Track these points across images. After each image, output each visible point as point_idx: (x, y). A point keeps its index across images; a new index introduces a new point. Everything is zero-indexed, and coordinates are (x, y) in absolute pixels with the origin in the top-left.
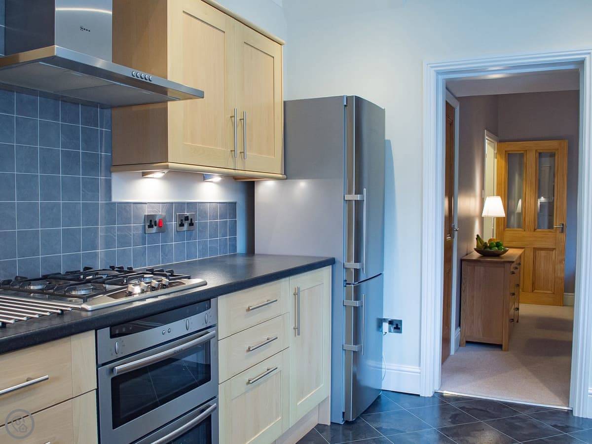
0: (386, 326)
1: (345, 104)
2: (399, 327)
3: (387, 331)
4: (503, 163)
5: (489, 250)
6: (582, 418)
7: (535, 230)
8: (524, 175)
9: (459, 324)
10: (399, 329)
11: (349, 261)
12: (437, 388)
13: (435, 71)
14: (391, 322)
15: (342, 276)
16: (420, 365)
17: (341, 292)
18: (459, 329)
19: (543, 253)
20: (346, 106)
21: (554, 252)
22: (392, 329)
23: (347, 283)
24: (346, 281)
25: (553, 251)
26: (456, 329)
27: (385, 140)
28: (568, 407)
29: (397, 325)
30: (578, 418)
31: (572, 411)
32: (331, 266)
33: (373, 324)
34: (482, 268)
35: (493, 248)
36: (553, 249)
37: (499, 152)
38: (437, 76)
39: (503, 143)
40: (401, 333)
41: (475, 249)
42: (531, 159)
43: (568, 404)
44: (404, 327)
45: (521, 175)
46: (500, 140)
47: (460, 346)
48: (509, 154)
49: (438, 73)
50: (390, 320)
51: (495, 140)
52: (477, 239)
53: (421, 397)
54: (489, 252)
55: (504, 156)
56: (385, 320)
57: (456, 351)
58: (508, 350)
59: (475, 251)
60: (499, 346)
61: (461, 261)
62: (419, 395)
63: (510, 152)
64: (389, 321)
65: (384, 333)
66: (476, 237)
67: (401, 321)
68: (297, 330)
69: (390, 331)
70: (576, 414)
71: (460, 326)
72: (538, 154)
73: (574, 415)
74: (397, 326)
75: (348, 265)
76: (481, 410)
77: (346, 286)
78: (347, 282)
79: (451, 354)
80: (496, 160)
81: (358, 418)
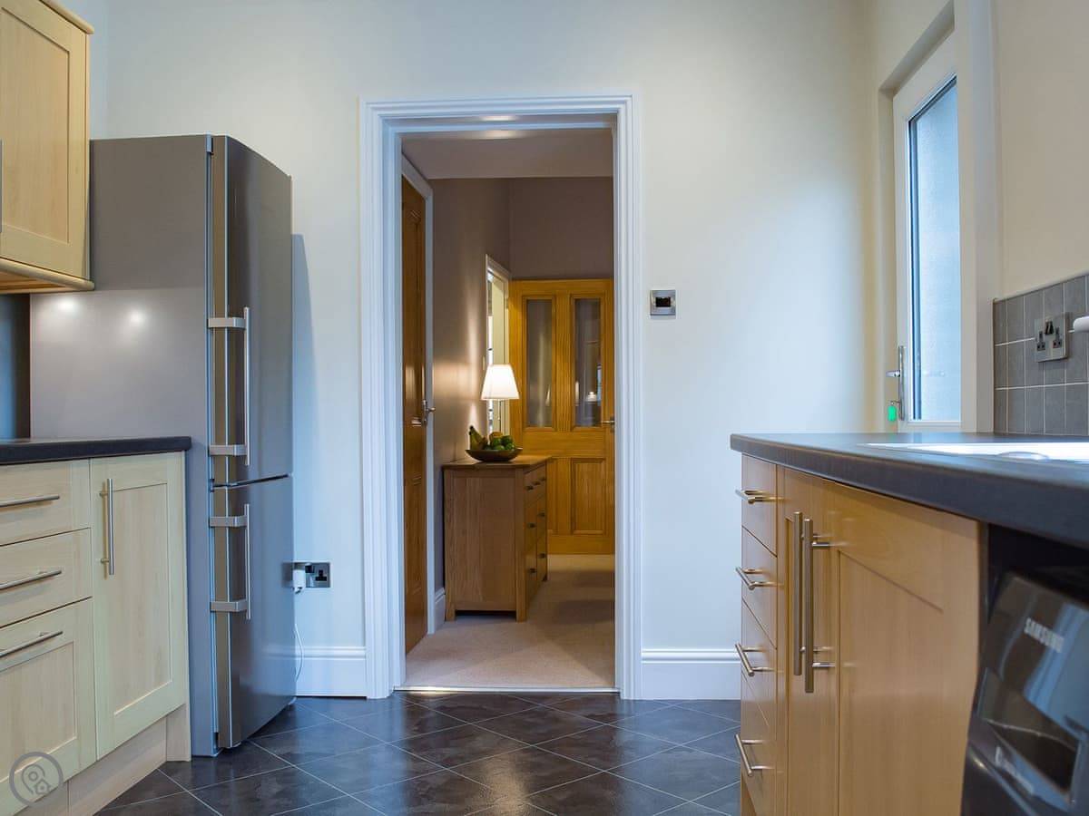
0: (300, 577)
1: (210, 150)
2: (325, 575)
3: (303, 585)
4: (519, 316)
5: (489, 450)
6: (634, 701)
7: (572, 429)
8: (553, 335)
9: (442, 581)
10: (325, 579)
11: (219, 440)
12: (398, 684)
13: (381, 116)
14: (309, 569)
15: (205, 470)
16: (364, 645)
17: (205, 501)
18: (442, 591)
19: (585, 467)
20: (210, 154)
21: (603, 464)
22: (312, 580)
23: (215, 484)
24: (213, 480)
25: (601, 462)
26: (436, 590)
27: (291, 235)
28: (613, 688)
29: (321, 572)
30: (628, 701)
31: (619, 693)
32: (183, 453)
33: (275, 575)
34: (478, 479)
35: (497, 447)
36: (601, 460)
37: (512, 297)
38: (384, 126)
39: (518, 282)
40: (329, 586)
41: (467, 451)
42: (563, 310)
43: (613, 685)
44: (334, 575)
45: (548, 337)
46: (514, 277)
47: (445, 620)
48: (528, 301)
49: (388, 121)
50: (308, 564)
51: (505, 276)
52: (470, 433)
53: (370, 700)
54: (492, 454)
55: (520, 306)
56: (298, 566)
57: (438, 628)
58: (525, 620)
59: (467, 455)
60: (510, 615)
61: (443, 470)
62: (365, 698)
63: (529, 298)
64: (307, 567)
65: (296, 590)
66: (469, 430)
67: (327, 565)
68: (108, 565)
69: (308, 586)
70: (624, 696)
71: (444, 585)
72: (573, 302)
73: (622, 697)
74: (320, 574)
75: (217, 450)
76: (471, 708)
77: (213, 491)
78: (217, 482)
79: (429, 633)
80: (507, 311)
81: (245, 743)
